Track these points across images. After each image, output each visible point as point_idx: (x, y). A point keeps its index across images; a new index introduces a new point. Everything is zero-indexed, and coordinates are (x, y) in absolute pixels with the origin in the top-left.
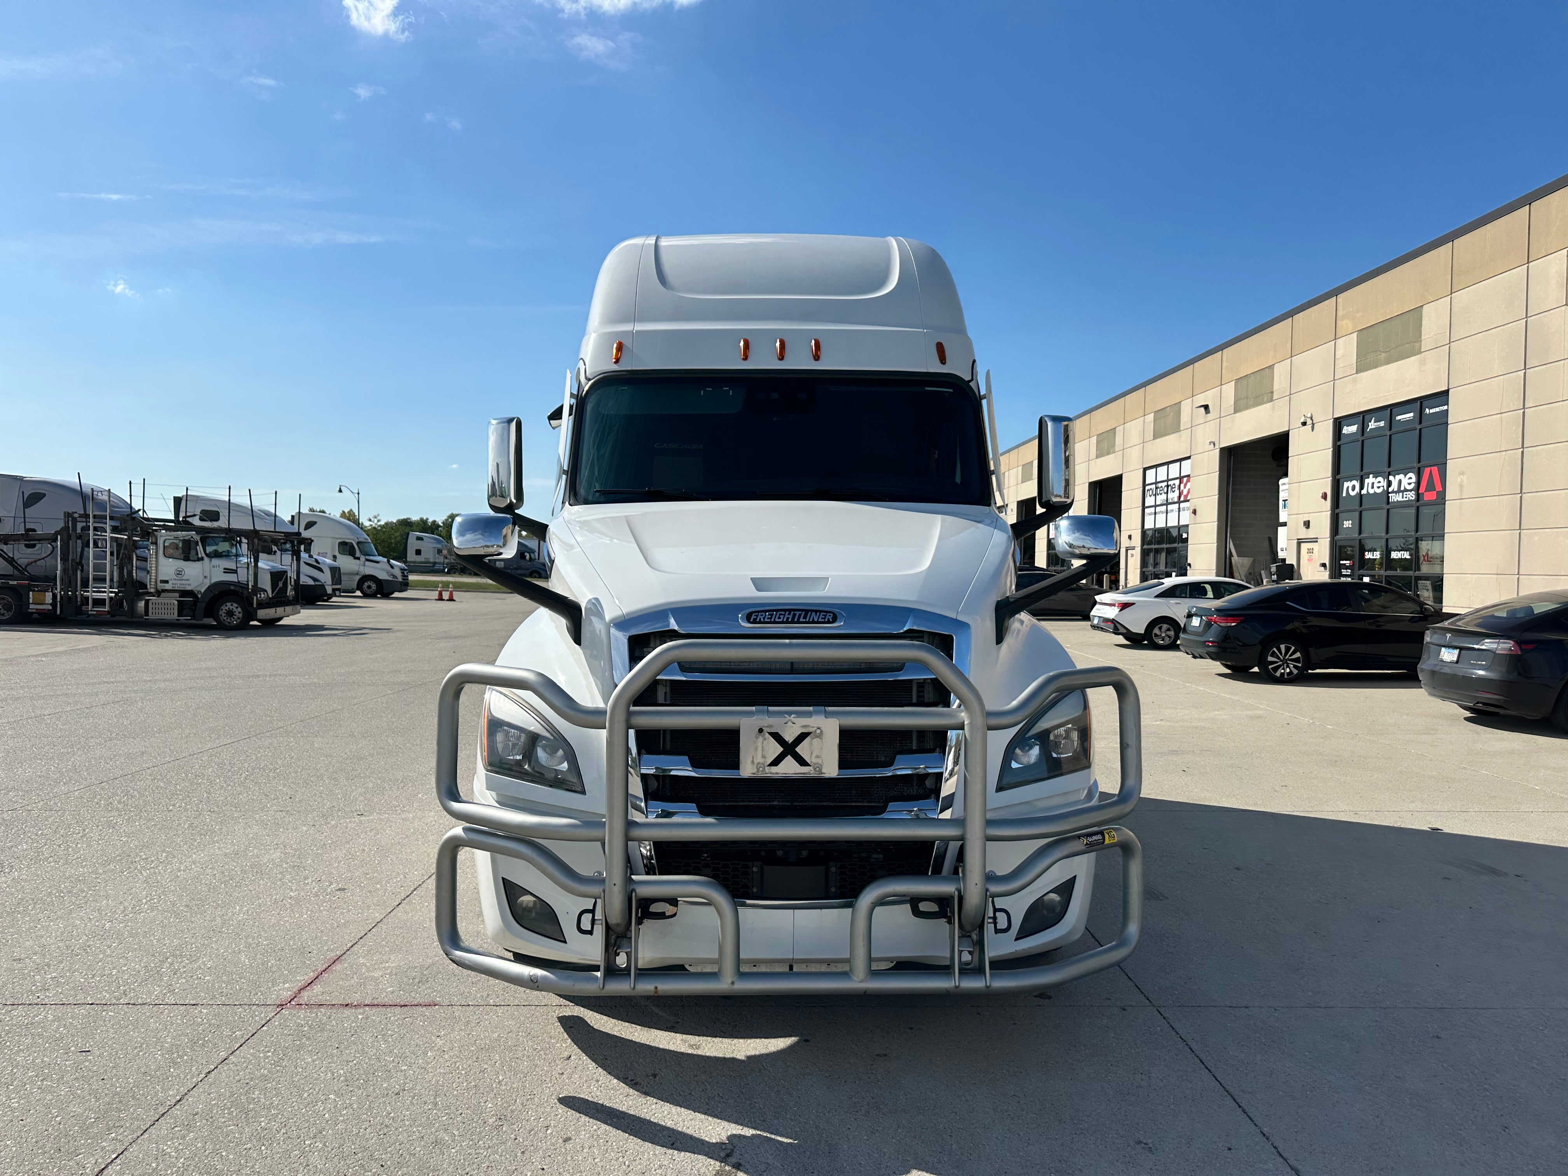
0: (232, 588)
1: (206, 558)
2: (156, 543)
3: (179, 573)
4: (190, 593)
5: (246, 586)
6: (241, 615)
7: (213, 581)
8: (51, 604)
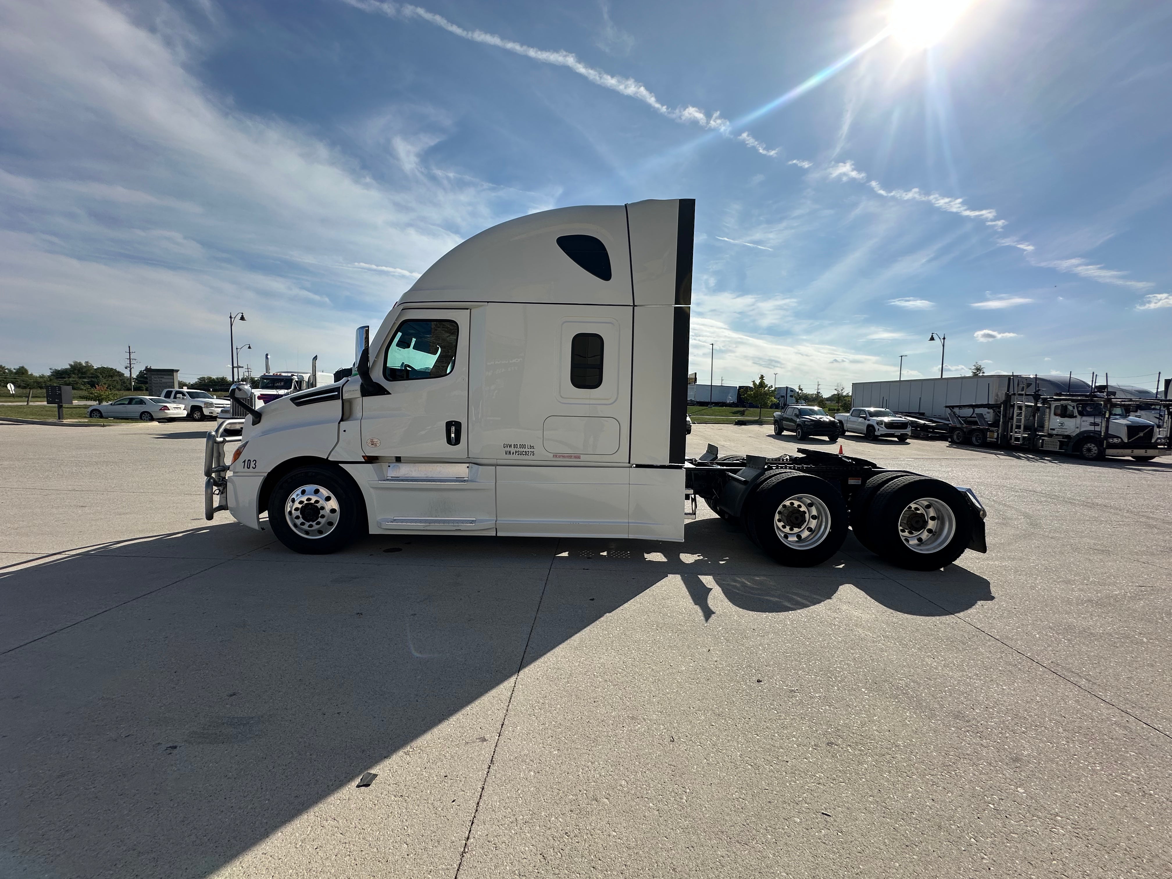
0: (1092, 434)
1: (1079, 417)
2: (1050, 408)
3: (1062, 424)
4: (1068, 437)
5: (1100, 433)
6: (1096, 452)
7: (1082, 430)
8: (996, 439)
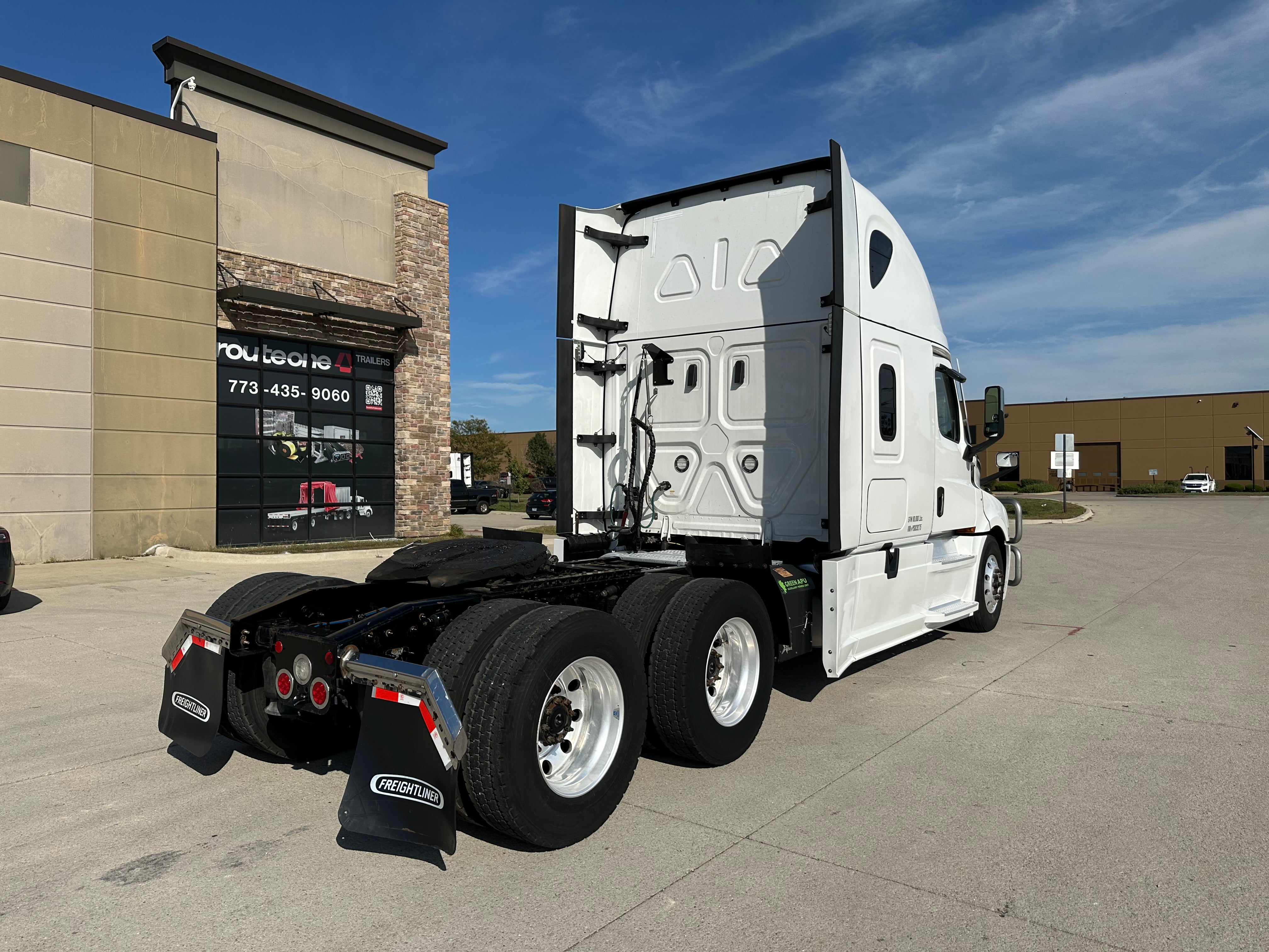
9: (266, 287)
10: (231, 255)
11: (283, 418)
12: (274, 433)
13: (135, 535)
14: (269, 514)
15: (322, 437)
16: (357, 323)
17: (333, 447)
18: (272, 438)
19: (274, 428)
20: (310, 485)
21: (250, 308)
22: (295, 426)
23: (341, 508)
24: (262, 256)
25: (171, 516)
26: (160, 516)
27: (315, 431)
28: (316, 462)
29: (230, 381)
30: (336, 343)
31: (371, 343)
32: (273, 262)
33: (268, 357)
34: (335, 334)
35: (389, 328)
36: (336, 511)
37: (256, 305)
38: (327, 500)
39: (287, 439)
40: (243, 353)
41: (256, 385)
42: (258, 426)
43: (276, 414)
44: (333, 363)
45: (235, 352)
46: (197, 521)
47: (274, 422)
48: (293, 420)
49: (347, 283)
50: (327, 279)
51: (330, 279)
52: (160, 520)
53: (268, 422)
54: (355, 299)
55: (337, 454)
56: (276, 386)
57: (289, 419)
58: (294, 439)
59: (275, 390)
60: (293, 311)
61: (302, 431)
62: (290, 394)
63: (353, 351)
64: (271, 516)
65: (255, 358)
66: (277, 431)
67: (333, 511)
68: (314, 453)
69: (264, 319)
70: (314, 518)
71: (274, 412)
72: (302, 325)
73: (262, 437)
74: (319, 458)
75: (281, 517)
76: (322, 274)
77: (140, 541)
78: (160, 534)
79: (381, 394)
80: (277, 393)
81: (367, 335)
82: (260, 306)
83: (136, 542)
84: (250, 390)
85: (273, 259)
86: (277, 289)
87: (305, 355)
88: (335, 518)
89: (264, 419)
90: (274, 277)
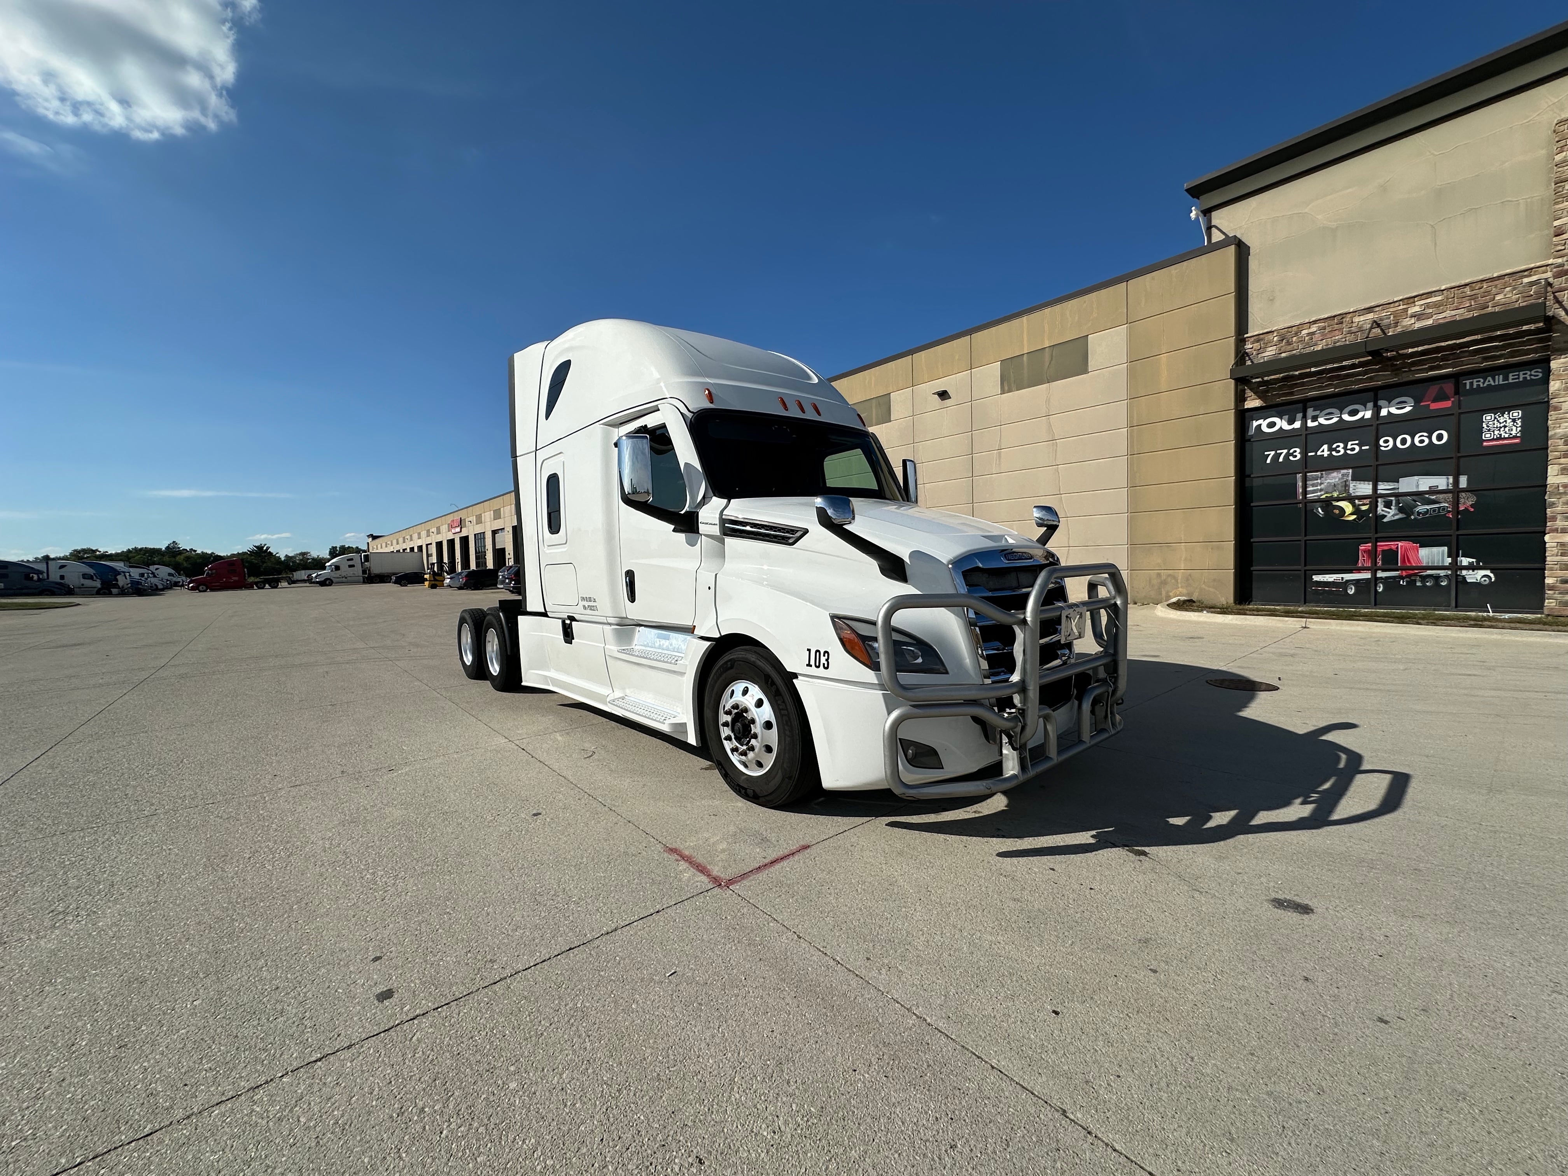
9: (1307, 350)
10: (1261, 336)
11: (1334, 478)
12: (1322, 495)
13: (1159, 589)
14: (1314, 577)
15: (1397, 491)
16: (1458, 341)
17: (1415, 501)
18: (1318, 500)
19: (1321, 490)
20: (1375, 547)
21: (1284, 379)
22: (1352, 485)
23: (1429, 572)
24: (1298, 322)
25: (1190, 575)
26: (1180, 575)
27: (1383, 488)
28: (1385, 520)
29: (1266, 453)
30: (1414, 378)
31: (1486, 359)
32: (1315, 322)
33: (1315, 419)
34: (1413, 369)
35: (1533, 327)
36: (1420, 576)
37: (1291, 373)
38: (1403, 561)
39: (1339, 499)
40: (1282, 424)
41: (1298, 450)
42: (1301, 490)
43: (1324, 475)
44: (1417, 401)
45: (1272, 425)
46: (1214, 580)
47: (1321, 484)
48: (1350, 478)
49: (1439, 298)
50: (1401, 307)
51: (1405, 307)
52: (1180, 577)
53: (1313, 485)
54: (1453, 313)
55: (1422, 508)
56: (1325, 447)
57: (1342, 478)
58: (1351, 499)
59: (1323, 451)
60: (1344, 363)
61: (1364, 488)
62: (1345, 452)
63: (1456, 377)
64: (1316, 578)
65: (1297, 425)
66: (1327, 493)
67: (1416, 575)
68: (1382, 510)
69: (1303, 384)
70: (1381, 582)
71: (1322, 474)
72: (1359, 374)
73: (1306, 502)
74: (1389, 515)
75: (1331, 580)
76: (1392, 305)
77: (1164, 593)
78: (1180, 589)
79: (1519, 422)
80: (1326, 454)
81: (1477, 352)
82: (1297, 373)
83: (1161, 594)
84: (1291, 458)
85: (1314, 319)
86: (1319, 348)
87: (1370, 405)
88: (1419, 584)
89: (1308, 483)
90: (1317, 337)
